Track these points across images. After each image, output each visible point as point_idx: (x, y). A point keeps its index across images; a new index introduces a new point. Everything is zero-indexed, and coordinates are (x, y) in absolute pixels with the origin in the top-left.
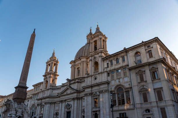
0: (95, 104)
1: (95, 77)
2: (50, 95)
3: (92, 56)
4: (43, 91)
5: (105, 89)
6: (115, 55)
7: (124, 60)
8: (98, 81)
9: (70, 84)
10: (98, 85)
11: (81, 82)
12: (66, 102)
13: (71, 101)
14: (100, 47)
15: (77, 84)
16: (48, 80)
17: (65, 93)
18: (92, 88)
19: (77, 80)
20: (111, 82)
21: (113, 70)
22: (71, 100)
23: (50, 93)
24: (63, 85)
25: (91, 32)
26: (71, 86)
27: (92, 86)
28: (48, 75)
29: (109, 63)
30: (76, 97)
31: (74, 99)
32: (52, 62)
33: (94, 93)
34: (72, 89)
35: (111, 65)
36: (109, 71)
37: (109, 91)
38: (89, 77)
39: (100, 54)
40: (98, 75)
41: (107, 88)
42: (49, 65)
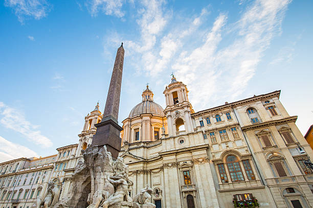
0: (185, 179)
1: (181, 139)
3: (171, 111)
4: (77, 158)
5: (203, 156)
6: (214, 111)
8: (186, 145)
9: (129, 150)
10: (190, 150)
11: (149, 147)
13: (132, 175)
14: (184, 100)
15: (142, 149)
16: (86, 142)
18: (176, 155)
19: (142, 144)
20: (211, 147)
21: (213, 130)
22: (132, 173)
25: (148, 89)
26: (130, 152)
27: (177, 153)
29: (205, 121)
30: (142, 168)
31: (137, 172)
32: (96, 116)
33: (181, 163)
34: (135, 157)
35: (208, 123)
36: (206, 132)
37: (211, 161)
38: (169, 138)
39: (186, 109)
40: (187, 136)
41: (206, 156)
42: (90, 121)
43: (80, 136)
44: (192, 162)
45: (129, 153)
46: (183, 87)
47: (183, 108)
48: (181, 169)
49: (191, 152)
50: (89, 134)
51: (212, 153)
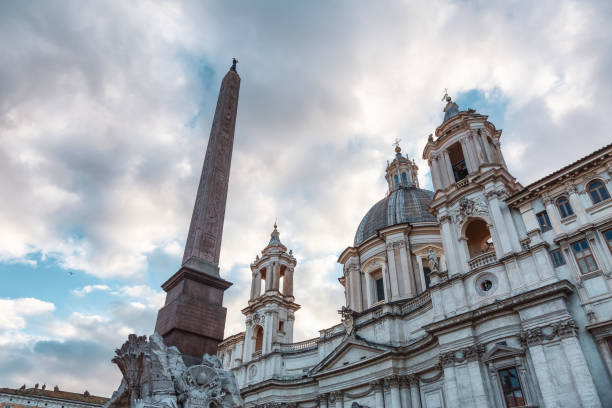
0: (506, 393)
1: (483, 280)
3: (449, 203)
4: (246, 366)
5: (554, 320)
6: (581, 170)
8: (500, 291)
9: (356, 328)
10: (511, 307)
11: (406, 315)
12: (346, 399)
13: (369, 392)
14: (482, 162)
15: (387, 323)
16: (261, 324)
17: (339, 365)
18: (474, 327)
19: (386, 310)
20: (581, 286)
21: (583, 232)
22: (368, 388)
23: (275, 371)
24: (327, 337)
26: (359, 333)
27: (474, 319)
28: (264, 305)
29: (553, 211)
30: (391, 374)
31: (381, 385)
32: (273, 259)
33: (490, 347)
34: (371, 346)
35: (564, 215)
36: (558, 243)
37: (582, 330)
38: (449, 282)
39: (489, 187)
40: (500, 268)
41: (565, 317)
42: (263, 273)
43: (245, 312)
44: (523, 340)
45: (358, 338)
46: (475, 125)
47: (480, 187)
48: (491, 365)
49: (517, 313)
51: (583, 306)
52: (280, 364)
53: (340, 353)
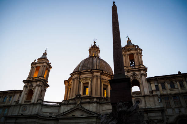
1: (137, 100)
2: (38, 113)
4: (20, 105)
5: (159, 118)
6: (169, 78)
7: (182, 86)
8: (142, 105)
9: (81, 103)
10: (146, 111)
11: (101, 103)
16: (33, 89)
17: (70, 116)
19: (95, 100)
20: (166, 110)
21: (169, 95)
23: (38, 111)
24: (66, 103)
25: (95, 44)
26: (82, 105)
29: (160, 86)
32: (44, 64)
35: (163, 88)
36: (161, 96)
39: (142, 72)
40: (143, 98)
41: (161, 118)
42: (38, 68)
43: (24, 82)
45: (82, 107)
46: (139, 51)
47: (139, 71)
49: (147, 113)
50: (37, 82)
51: (166, 116)
52: (40, 109)
53: (72, 111)
